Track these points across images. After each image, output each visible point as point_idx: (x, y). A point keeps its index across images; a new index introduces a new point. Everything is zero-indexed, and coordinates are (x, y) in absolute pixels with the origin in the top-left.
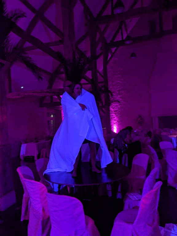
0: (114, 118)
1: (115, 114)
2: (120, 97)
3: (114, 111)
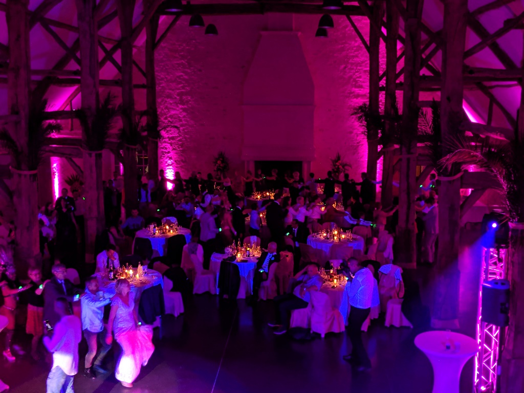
0: (169, 152)
1: (171, 145)
2: (182, 109)
3: (168, 137)
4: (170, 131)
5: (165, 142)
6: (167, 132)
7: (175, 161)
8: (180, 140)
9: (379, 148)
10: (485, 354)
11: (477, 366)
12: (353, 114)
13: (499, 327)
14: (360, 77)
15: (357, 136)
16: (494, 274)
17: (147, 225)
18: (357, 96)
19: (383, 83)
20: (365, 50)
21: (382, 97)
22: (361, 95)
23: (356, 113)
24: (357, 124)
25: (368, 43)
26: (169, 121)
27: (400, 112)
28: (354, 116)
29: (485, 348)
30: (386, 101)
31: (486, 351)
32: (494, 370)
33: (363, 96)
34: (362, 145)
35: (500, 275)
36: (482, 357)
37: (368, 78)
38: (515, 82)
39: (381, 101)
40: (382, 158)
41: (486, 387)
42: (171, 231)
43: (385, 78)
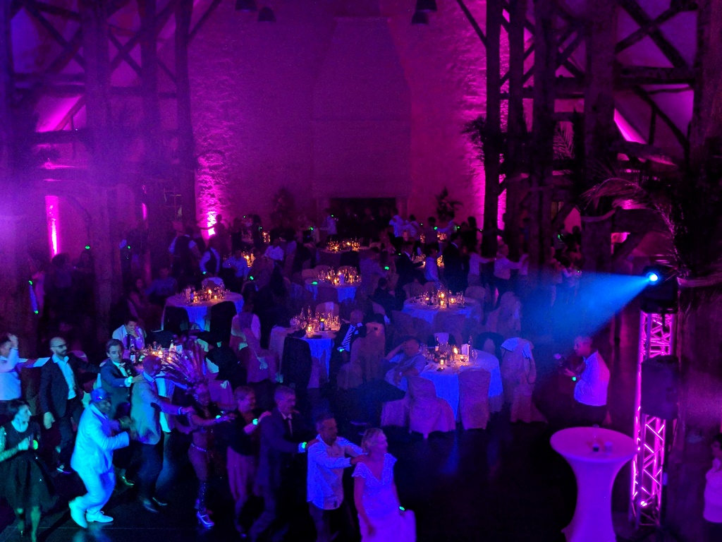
1: (213, 178)
3: (209, 167)
4: (212, 157)
5: (205, 173)
6: (207, 159)
7: (220, 200)
8: (225, 171)
9: (501, 178)
10: (646, 456)
11: (635, 474)
12: (463, 132)
13: (665, 421)
14: (474, 80)
15: (471, 162)
16: (658, 348)
17: (181, 289)
18: (471, 107)
19: (505, 87)
20: (480, 42)
21: (504, 107)
22: (475, 104)
23: (468, 131)
24: (470, 145)
25: (485, 33)
26: (210, 144)
27: (529, 128)
28: (466, 135)
29: (646, 448)
30: (509, 113)
31: (648, 453)
32: (658, 478)
33: (478, 107)
34: (478, 174)
35: (666, 349)
36: (642, 461)
37: (485, 81)
38: (686, 86)
39: (503, 112)
40: (504, 192)
41: (648, 502)
42: (216, 297)
43: (507, 82)
